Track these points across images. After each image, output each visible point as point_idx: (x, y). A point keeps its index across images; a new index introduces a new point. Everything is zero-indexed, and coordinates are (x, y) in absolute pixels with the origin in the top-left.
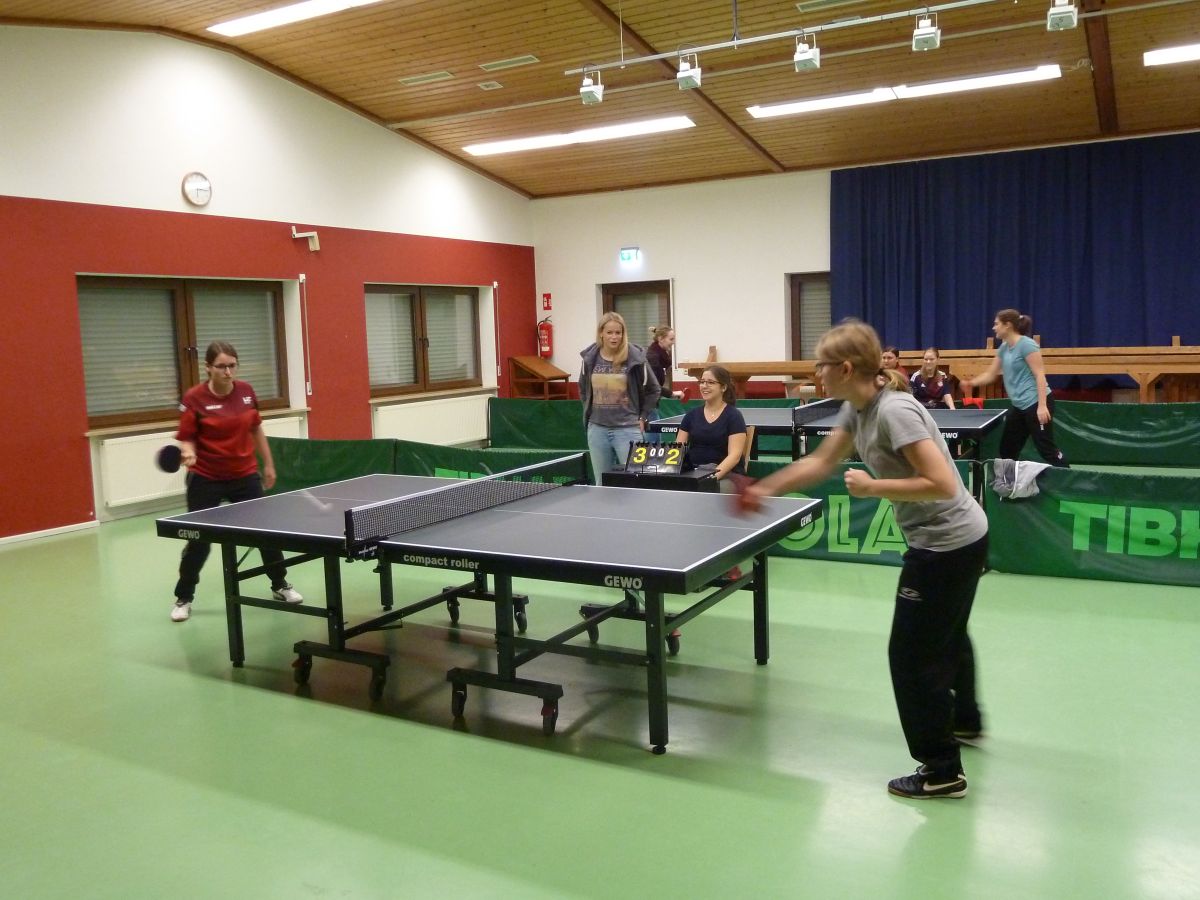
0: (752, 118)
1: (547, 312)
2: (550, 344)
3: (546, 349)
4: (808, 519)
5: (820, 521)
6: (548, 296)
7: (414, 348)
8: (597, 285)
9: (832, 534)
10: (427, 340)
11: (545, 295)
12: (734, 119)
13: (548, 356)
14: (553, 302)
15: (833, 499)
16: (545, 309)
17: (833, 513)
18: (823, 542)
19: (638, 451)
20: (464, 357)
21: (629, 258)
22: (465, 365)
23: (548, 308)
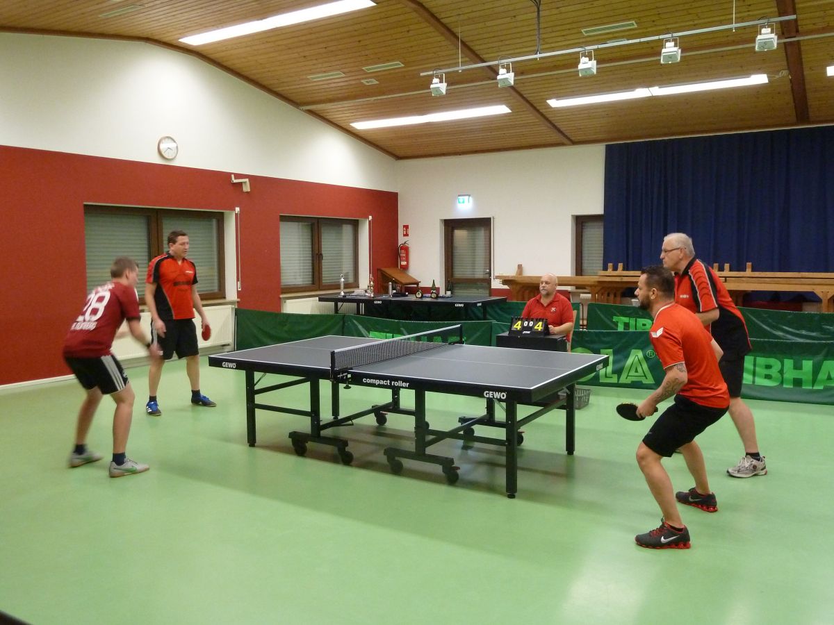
0: (551, 108)
1: (406, 237)
2: (407, 260)
3: (404, 263)
6: (406, 227)
7: (313, 260)
8: (441, 220)
10: (321, 254)
11: (404, 226)
12: (538, 108)
13: (405, 268)
14: (410, 232)
16: (404, 235)
20: (347, 266)
21: (463, 202)
22: (348, 273)
23: (406, 235)
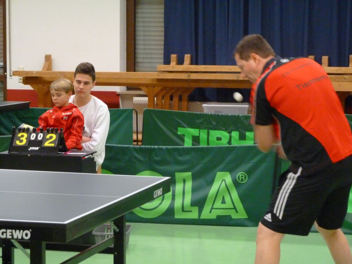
4: (159, 192)
5: (169, 195)
9: (178, 203)
15: (179, 176)
17: (179, 187)
18: (170, 211)
19: (20, 135)
